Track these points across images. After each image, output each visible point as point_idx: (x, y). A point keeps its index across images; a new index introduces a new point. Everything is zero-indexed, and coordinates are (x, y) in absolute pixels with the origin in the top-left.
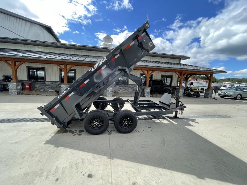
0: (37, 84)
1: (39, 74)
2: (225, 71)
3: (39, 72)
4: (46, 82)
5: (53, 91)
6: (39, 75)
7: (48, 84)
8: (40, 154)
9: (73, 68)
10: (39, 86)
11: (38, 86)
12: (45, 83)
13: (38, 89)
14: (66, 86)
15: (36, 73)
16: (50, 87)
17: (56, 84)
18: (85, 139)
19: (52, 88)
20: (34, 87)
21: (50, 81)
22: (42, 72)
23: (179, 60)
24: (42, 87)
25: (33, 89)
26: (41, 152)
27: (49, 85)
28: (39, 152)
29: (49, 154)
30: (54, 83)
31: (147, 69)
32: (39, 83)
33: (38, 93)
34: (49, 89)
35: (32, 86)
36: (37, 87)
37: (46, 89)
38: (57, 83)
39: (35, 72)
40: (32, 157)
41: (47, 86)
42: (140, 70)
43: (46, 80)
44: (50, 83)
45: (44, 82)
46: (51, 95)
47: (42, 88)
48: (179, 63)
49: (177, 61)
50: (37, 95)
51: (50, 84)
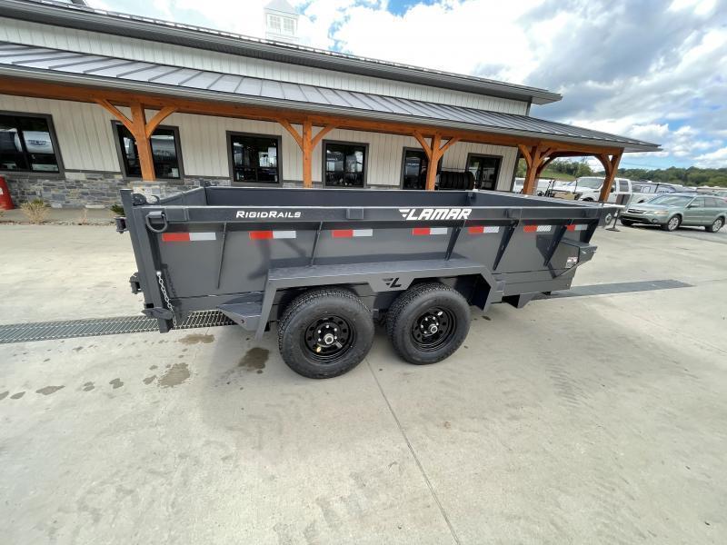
0: (33, 181)
1: (33, 143)
2: (657, 146)
3: (28, 136)
4: (67, 174)
5: (102, 206)
6: (30, 147)
7: (77, 182)
8: (129, 498)
9: (168, 122)
10: (41, 187)
11: (37, 187)
12: (63, 178)
13: (41, 202)
14: (154, 190)
15: (17, 139)
16: (87, 194)
17: (110, 181)
18: (292, 402)
19: (97, 196)
20: (23, 193)
21: (83, 171)
22: (44, 137)
23: (526, 104)
24: (53, 192)
25: (21, 201)
26: (129, 488)
27: (81, 186)
28: (119, 489)
29: (170, 492)
30: (102, 176)
31: (433, 132)
32: (40, 177)
33: (45, 214)
34: (82, 201)
35: (14, 187)
36: (34, 193)
37: (74, 201)
38: (113, 177)
39: (13, 134)
40: (97, 520)
41: (72, 191)
42: (410, 135)
43: (67, 167)
44: (82, 177)
45: (60, 172)
46: (97, 224)
47: (54, 197)
48: (524, 114)
49: (518, 110)
50: (44, 222)
51: (84, 182)
